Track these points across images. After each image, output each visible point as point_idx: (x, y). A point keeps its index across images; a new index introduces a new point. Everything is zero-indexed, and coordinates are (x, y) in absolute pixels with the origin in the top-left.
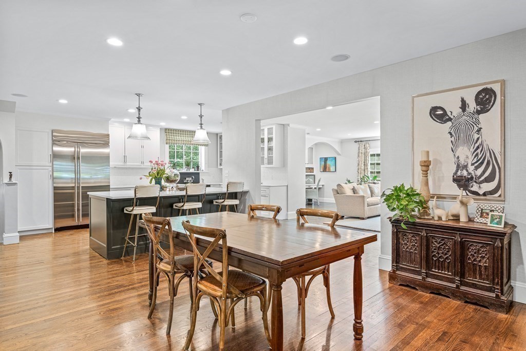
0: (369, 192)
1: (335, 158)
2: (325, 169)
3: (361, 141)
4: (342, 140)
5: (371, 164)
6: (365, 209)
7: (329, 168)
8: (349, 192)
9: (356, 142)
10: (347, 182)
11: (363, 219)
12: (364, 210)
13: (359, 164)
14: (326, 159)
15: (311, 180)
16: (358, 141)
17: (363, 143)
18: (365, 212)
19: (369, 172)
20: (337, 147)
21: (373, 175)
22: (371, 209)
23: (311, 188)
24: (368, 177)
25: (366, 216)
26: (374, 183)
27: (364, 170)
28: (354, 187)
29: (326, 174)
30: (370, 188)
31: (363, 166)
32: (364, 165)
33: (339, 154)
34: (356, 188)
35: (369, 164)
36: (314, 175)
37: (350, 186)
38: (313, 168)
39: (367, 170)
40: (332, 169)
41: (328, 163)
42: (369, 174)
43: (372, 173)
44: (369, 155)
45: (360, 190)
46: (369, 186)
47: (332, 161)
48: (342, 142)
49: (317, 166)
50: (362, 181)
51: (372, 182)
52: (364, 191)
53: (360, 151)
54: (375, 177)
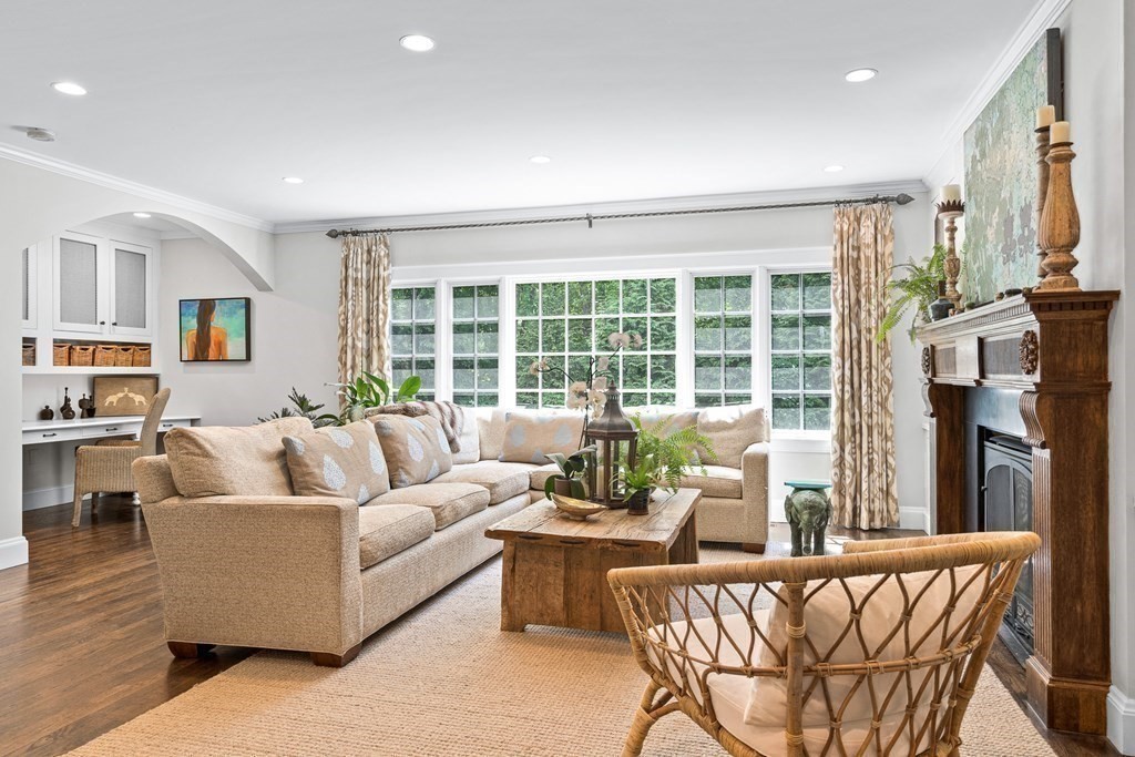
0: (379, 466)
1: (248, 301)
2: (203, 350)
3: (355, 233)
4: (276, 225)
5: (396, 330)
6: (348, 595)
7: (220, 346)
8: (253, 484)
9: (333, 234)
11: (332, 662)
12: (338, 603)
13: (344, 330)
14: (206, 308)
15: (138, 398)
16: (344, 233)
17: (365, 241)
18: (348, 614)
19: (388, 364)
20: (252, 256)
21: (406, 374)
22: (381, 580)
23: (129, 437)
24: (382, 384)
25: (353, 640)
26: (407, 412)
27: (369, 356)
28: (286, 442)
29: (207, 373)
30: (384, 436)
31: (361, 334)
32: (369, 332)
33: (263, 287)
35: (387, 329)
36: (155, 378)
37: (273, 435)
38: (146, 347)
39: (380, 355)
40: (235, 348)
41: (218, 321)
42: (389, 373)
43: (398, 366)
44: (389, 289)
45: (327, 459)
46: (379, 427)
47: (231, 314)
48: (279, 234)
49: (165, 337)
51: (399, 405)
52: (352, 461)
53: (351, 271)
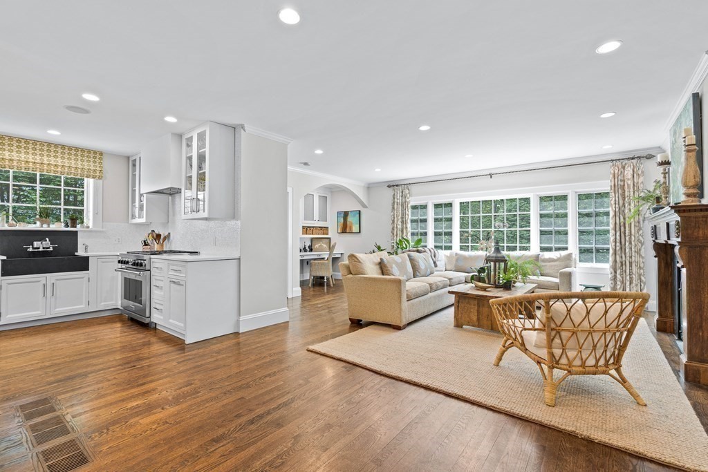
0: (410, 269)
1: (360, 211)
2: (345, 229)
3: (397, 186)
4: (369, 184)
5: (412, 221)
6: (403, 308)
7: (351, 228)
8: (372, 272)
9: (389, 186)
10: (376, 249)
11: (398, 328)
12: (401, 310)
13: (393, 221)
14: (346, 214)
15: (325, 246)
16: (393, 186)
17: (400, 188)
18: (403, 314)
19: (409, 234)
20: (361, 195)
21: (416, 238)
22: (413, 305)
23: (323, 259)
24: (408, 241)
25: (404, 322)
26: (418, 251)
27: (402, 231)
28: (381, 259)
29: (346, 237)
30: (412, 260)
31: (400, 224)
32: (402, 222)
33: (365, 206)
34: (385, 260)
35: (409, 221)
36: (329, 239)
37: (376, 257)
38: (327, 228)
39: (407, 231)
41: (350, 219)
42: (409, 237)
43: (413, 234)
44: (409, 206)
45: (394, 266)
46: (409, 256)
47: (354, 216)
48: (370, 187)
49: (333, 224)
50: (399, 247)
51: (415, 249)
52: (401, 267)
53: (396, 200)
54: (419, 241)
